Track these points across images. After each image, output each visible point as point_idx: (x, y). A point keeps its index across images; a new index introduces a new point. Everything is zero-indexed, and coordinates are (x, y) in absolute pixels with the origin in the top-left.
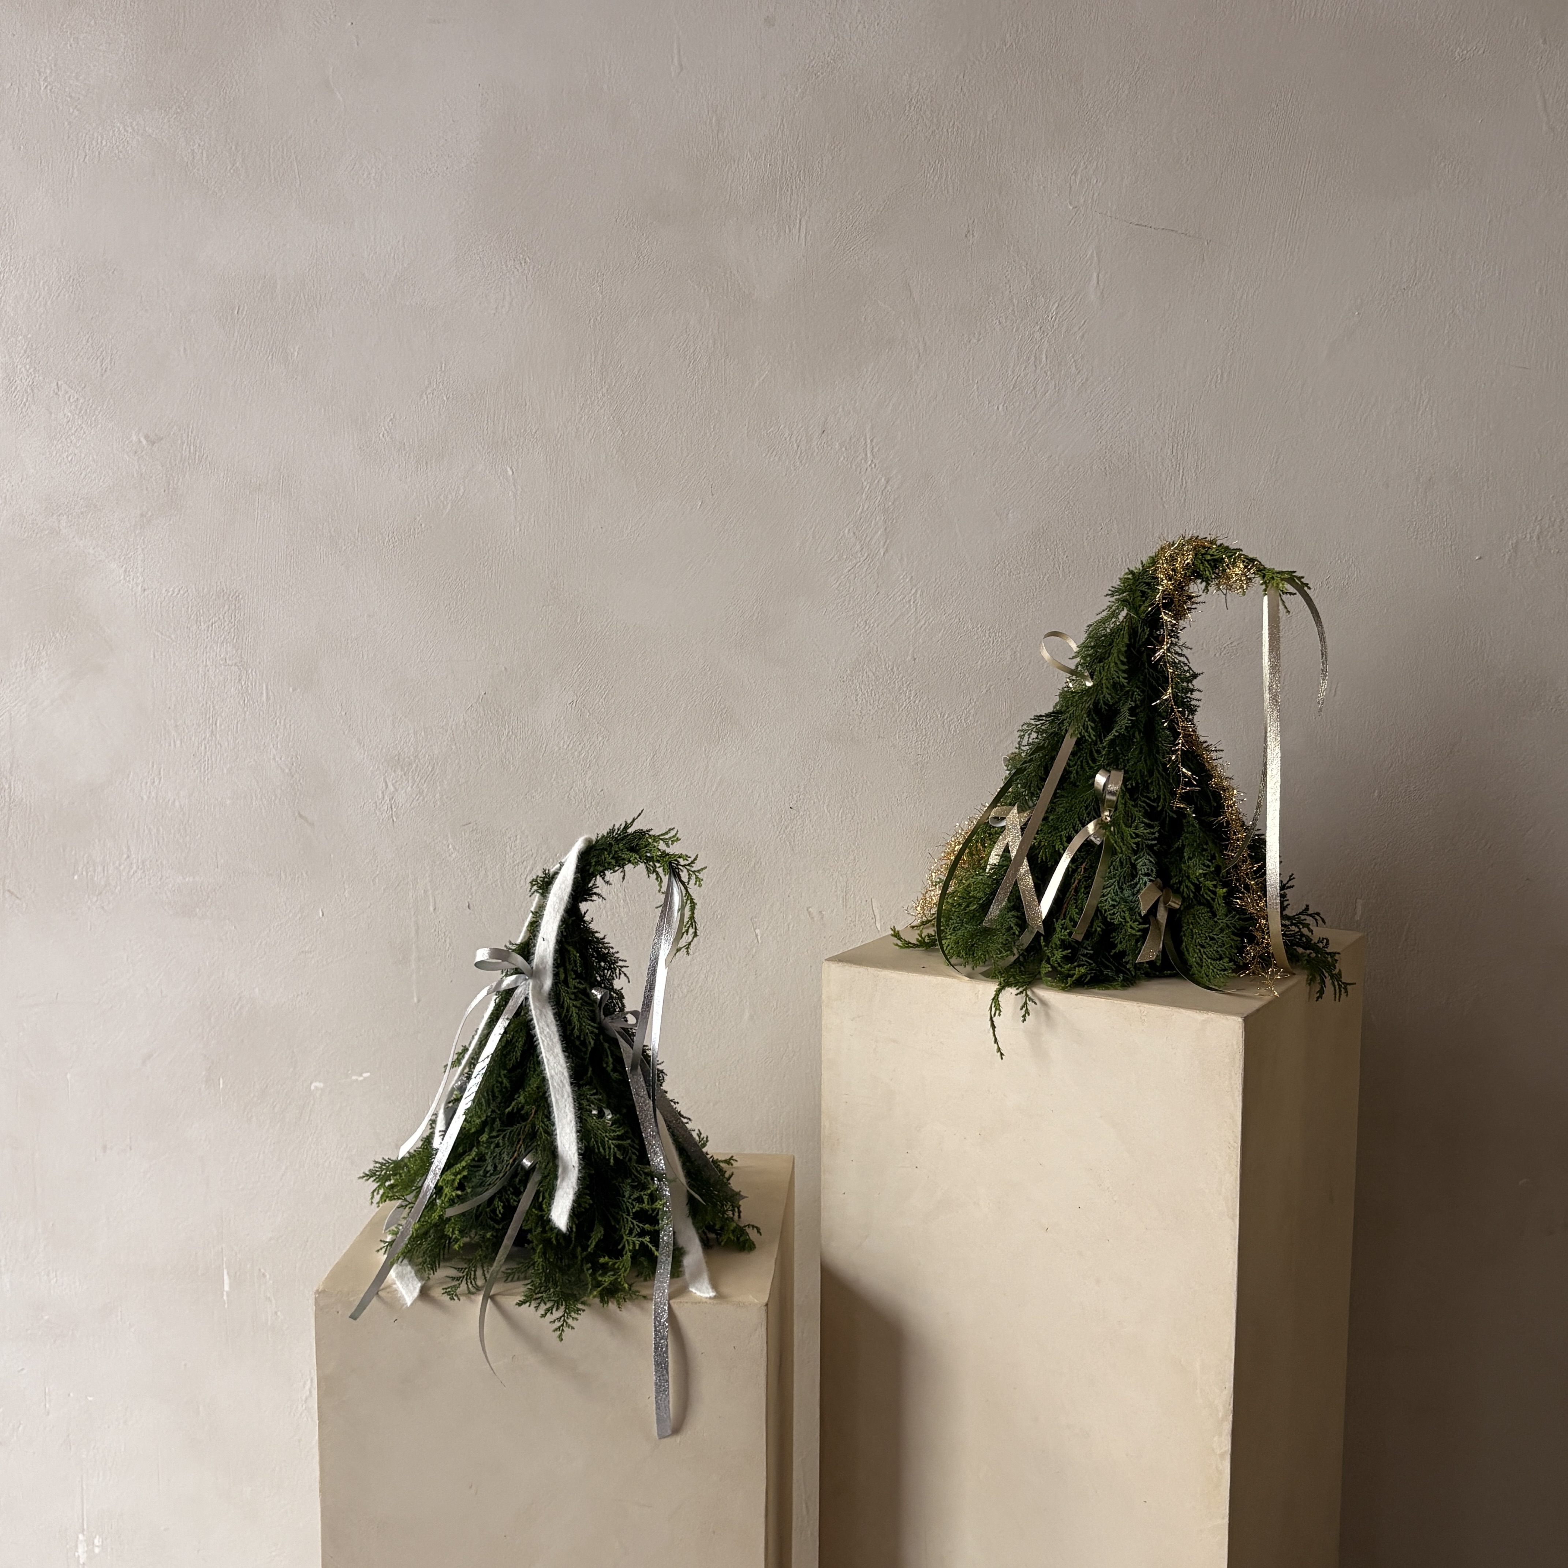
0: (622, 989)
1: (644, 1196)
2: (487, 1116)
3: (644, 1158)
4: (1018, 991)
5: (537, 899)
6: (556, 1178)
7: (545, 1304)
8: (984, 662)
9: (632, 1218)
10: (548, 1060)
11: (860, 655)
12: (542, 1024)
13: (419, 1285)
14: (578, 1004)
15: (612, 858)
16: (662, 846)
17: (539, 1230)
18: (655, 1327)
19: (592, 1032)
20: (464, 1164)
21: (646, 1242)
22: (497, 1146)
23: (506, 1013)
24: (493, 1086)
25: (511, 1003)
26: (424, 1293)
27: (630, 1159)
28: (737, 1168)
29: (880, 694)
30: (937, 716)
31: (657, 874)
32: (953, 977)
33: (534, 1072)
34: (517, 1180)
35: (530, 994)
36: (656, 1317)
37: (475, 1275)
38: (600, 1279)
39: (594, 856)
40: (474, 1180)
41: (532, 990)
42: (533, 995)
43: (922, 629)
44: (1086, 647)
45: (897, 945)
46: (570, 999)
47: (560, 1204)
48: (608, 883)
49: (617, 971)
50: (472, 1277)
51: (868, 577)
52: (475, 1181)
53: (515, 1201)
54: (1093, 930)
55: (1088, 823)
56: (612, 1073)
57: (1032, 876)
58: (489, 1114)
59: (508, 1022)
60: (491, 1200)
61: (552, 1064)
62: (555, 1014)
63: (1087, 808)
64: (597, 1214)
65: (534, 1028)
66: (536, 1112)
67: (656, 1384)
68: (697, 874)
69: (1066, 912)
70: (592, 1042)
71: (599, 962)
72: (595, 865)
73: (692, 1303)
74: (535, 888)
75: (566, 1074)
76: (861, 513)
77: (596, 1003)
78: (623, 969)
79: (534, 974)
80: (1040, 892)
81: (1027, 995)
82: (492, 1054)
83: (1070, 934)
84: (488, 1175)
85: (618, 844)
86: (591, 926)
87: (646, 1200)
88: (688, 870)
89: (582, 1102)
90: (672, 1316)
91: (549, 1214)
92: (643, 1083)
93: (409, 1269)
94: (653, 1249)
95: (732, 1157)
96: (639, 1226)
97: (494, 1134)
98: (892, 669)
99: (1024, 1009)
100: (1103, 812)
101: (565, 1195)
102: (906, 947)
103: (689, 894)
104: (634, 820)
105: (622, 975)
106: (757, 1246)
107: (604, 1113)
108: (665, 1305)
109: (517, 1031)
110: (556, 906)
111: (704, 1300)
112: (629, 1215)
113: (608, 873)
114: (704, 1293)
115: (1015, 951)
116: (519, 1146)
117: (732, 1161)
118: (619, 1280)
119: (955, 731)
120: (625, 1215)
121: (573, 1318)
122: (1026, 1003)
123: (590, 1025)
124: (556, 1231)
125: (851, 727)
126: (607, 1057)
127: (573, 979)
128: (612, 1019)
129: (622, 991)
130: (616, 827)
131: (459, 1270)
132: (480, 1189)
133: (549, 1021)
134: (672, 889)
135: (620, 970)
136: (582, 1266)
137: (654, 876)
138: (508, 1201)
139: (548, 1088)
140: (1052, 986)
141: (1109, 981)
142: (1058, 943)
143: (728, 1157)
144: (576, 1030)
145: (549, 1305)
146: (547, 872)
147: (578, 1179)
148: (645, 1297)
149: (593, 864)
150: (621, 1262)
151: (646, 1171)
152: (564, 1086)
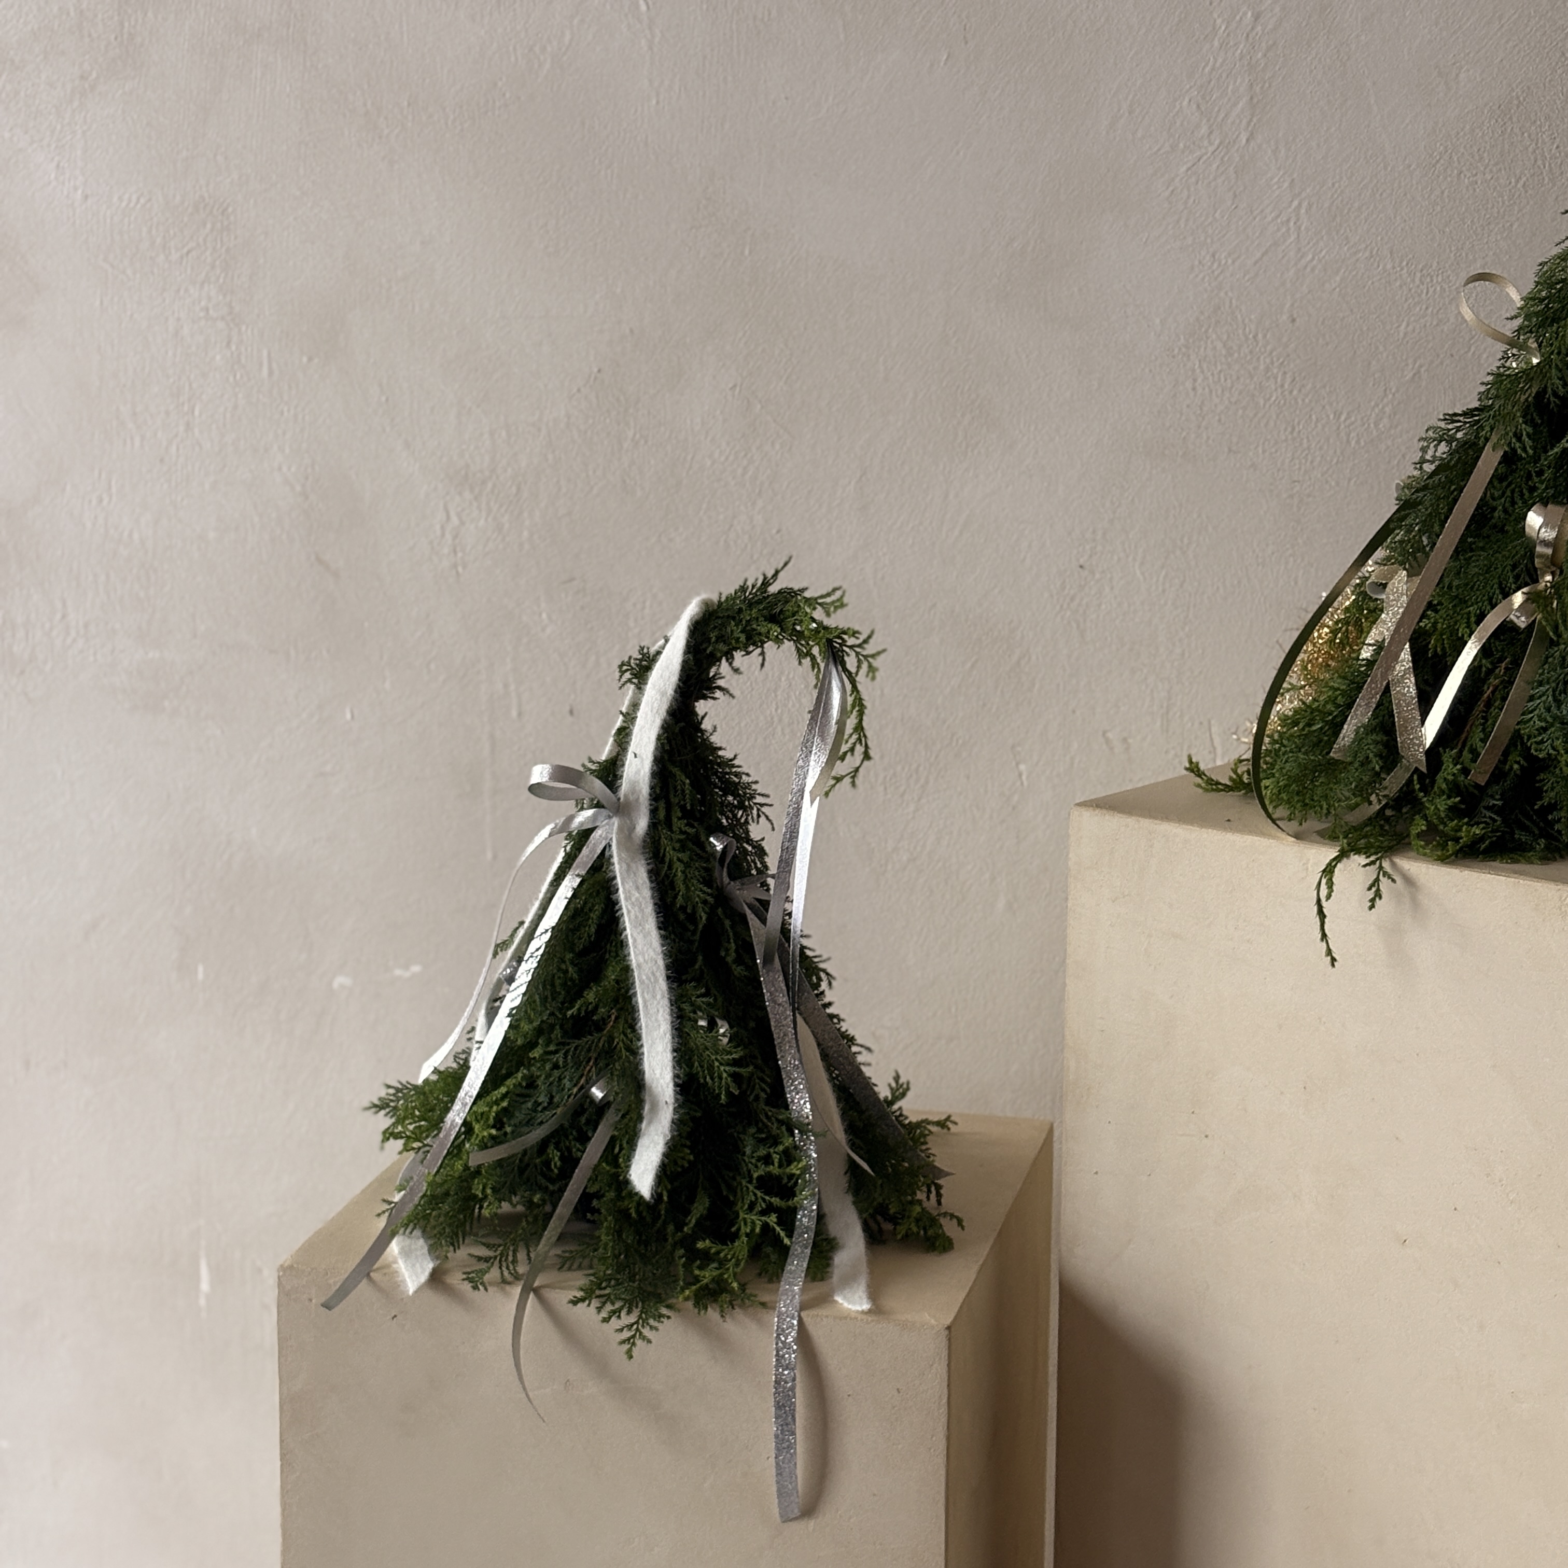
0: (763, 839)
1: (775, 1155)
2: (542, 1021)
3: (778, 1098)
4: (1368, 861)
5: (630, 693)
6: (640, 1118)
7: (613, 1304)
8: (1410, 328)
9: (756, 1188)
10: (635, 941)
11: (1202, 313)
12: (630, 885)
13: (430, 1266)
14: (684, 856)
15: (742, 632)
16: (818, 614)
17: (611, 1195)
18: (778, 1352)
19: (705, 902)
20: (503, 1090)
21: (771, 1224)
22: (556, 1066)
23: (578, 867)
24: (554, 976)
25: (585, 851)
26: (436, 1278)
27: (757, 1098)
28: (954, 1134)
29: (1234, 378)
30: (1328, 416)
31: (813, 658)
32: (1274, 837)
33: (615, 955)
34: (583, 1120)
35: (614, 841)
36: (778, 1335)
37: (514, 1255)
38: (697, 1272)
39: (715, 627)
40: (517, 1114)
41: (617, 833)
42: (618, 843)
43: (1308, 269)
44: (1531, 299)
45: (1199, 786)
46: (674, 849)
47: (644, 1158)
48: (736, 671)
49: (755, 812)
50: (510, 1258)
51: (1220, 181)
52: (519, 1116)
53: (578, 1150)
54: (1507, 767)
55: (1515, 591)
56: (734, 966)
57: (1416, 676)
58: (545, 1018)
59: (578, 880)
60: (543, 1145)
61: (640, 947)
62: (650, 872)
63: (1514, 567)
64: (701, 1177)
65: (617, 890)
66: (617, 1018)
67: (776, 1436)
68: (870, 659)
69: (1467, 738)
70: (704, 917)
71: (725, 795)
72: (717, 642)
73: (835, 1318)
74: (627, 675)
75: (661, 963)
76: (1210, 73)
77: (715, 858)
78: (764, 809)
79: (622, 809)
80: (1426, 701)
81: (1381, 867)
82: (553, 928)
83: (1465, 771)
84: (540, 1109)
85: (751, 610)
86: (713, 739)
87: (776, 1161)
88: (857, 654)
89: (684, 1006)
90: (803, 1336)
91: (628, 1171)
92: (783, 985)
93: (420, 1244)
94: (782, 1234)
95: (949, 1117)
96: (764, 1200)
98: (1255, 337)
99: (1374, 889)
100: (1543, 577)
101: (652, 1145)
102: (1213, 790)
103: (858, 692)
104: (777, 572)
105: (763, 819)
106: (955, 1246)
107: (716, 1024)
108: (793, 1318)
109: (591, 894)
110: (656, 705)
111: (853, 1315)
112: (750, 1182)
113: (738, 655)
114: (854, 1303)
115: (1373, 798)
116: (588, 1068)
117: (948, 1123)
118: (726, 1276)
119: (1358, 442)
120: (744, 1183)
121: (651, 1328)
122: (1377, 880)
123: (701, 890)
124: (636, 1198)
125: (1184, 434)
126: (729, 942)
127: (679, 819)
128: (743, 884)
129: (764, 844)
130: (749, 583)
131: (488, 1246)
132: (525, 1129)
133: (640, 881)
134: (830, 683)
135: (758, 810)
136: (672, 1253)
137: (807, 661)
138: (569, 1149)
139: (633, 983)
140: (1425, 855)
141: (1524, 850)
142: (1444, 786)
143: (943, 1117)
144: (680, 898)
145: (618, 1305)
146: (645, 651)
147: (673, 1122)
148: (763, 1305)
149: (713, 639)
150: (730, 1250)
151: (781, 1117)
152: (656, 981)
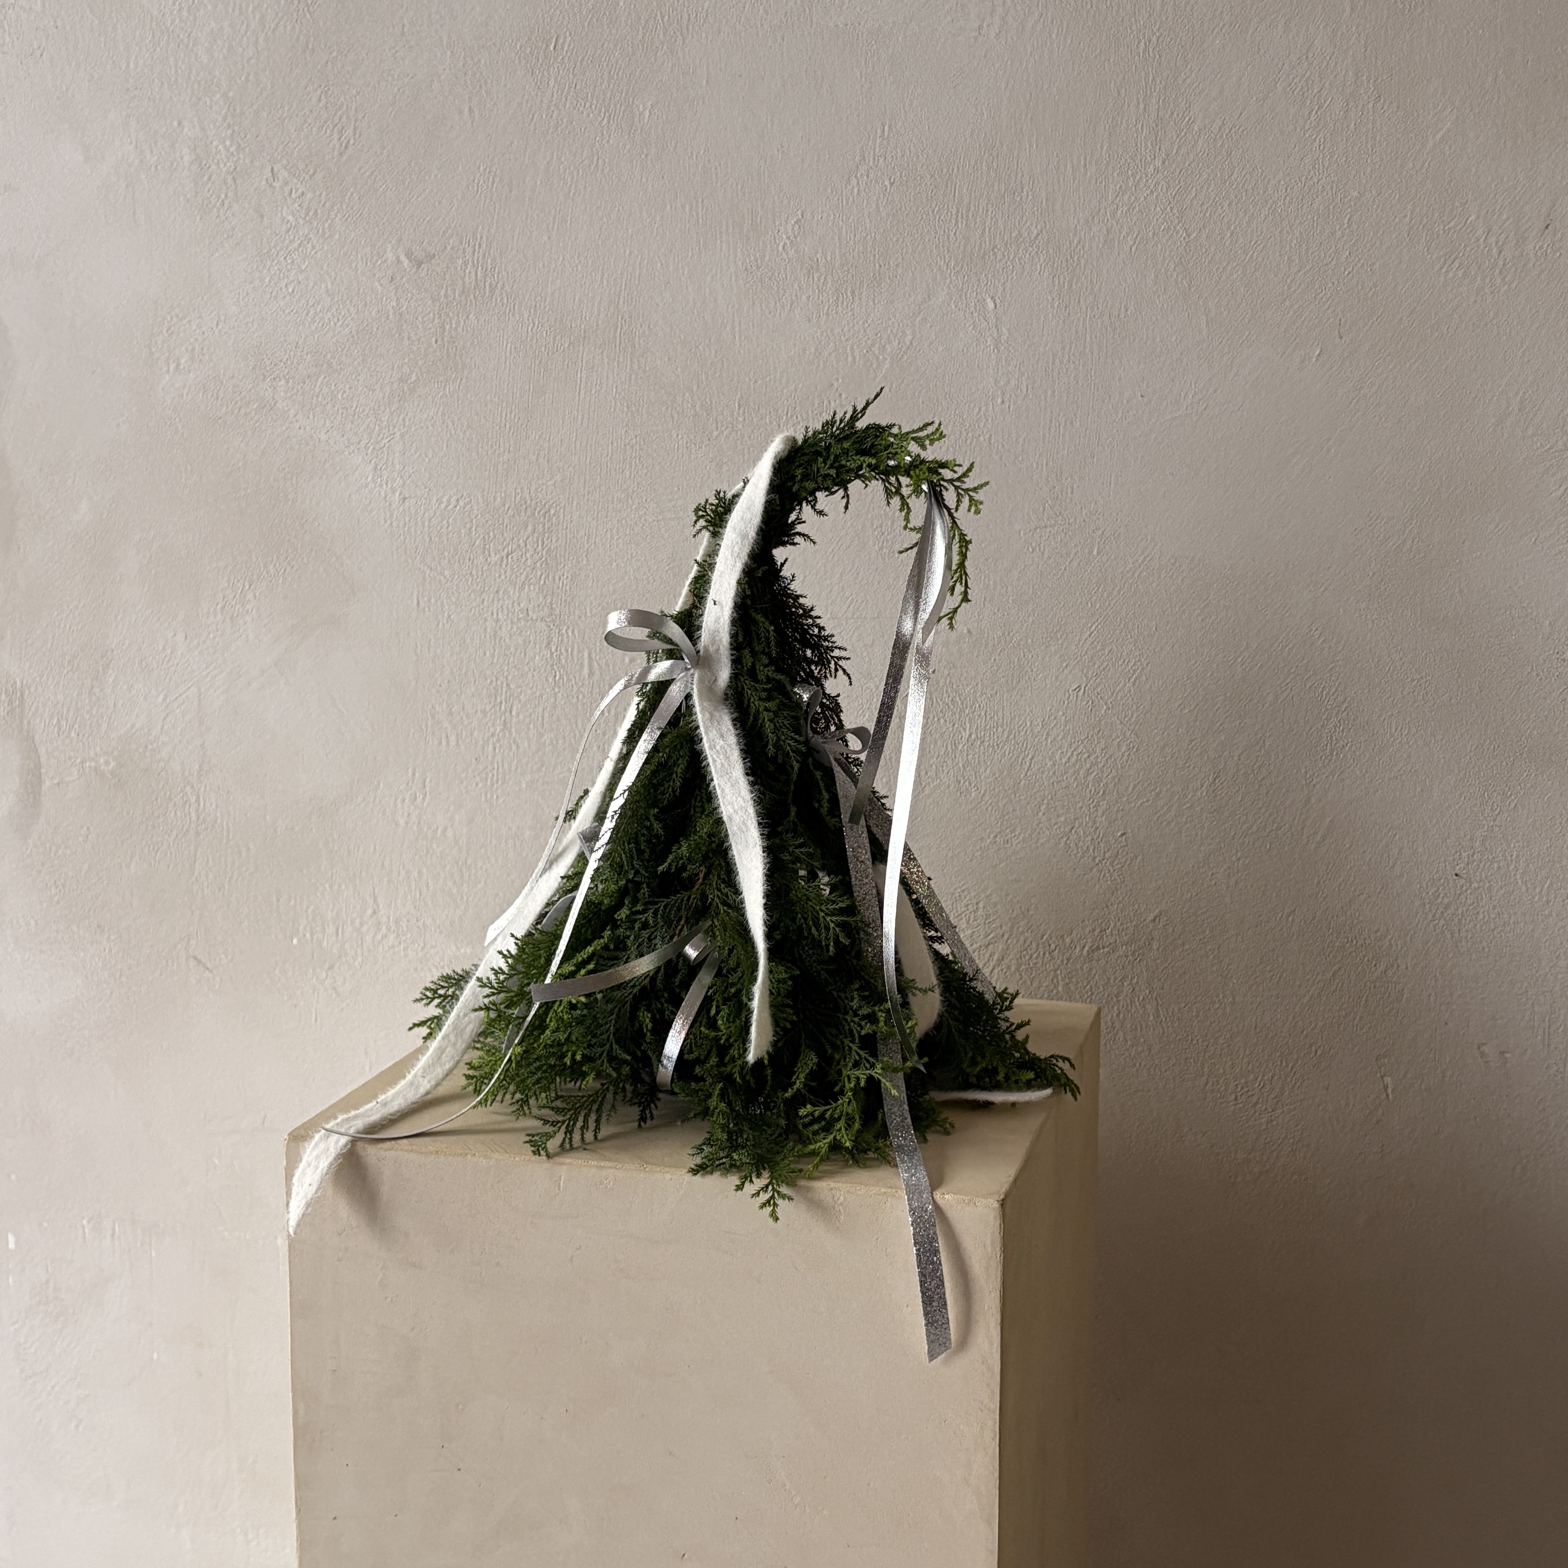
0: (840, 694)
2: (628, 881)
5: (704, 541)
12: (713, 734)
14: (772, 706)
16: (913, 448)
19: (795, 753)
20: (590, 949)
22: (645, 926)
23: (655, 722)
25: (661, 706)
31: (904, 498)
33: (703, 812)
34: (677, 979)
35: (695, 690)
39: (801, 465)
41: (698, 684)
42: (699, 691)
46: (760, 699)
48: (821, 513)
49: (833, 665)
58: (631, 877)
59: (657, 735)
61: (730, 798)
62: (734, 721)
64: (805, 1038)
65: (702, 742)
66: (706, 876)
68: (970, 493)
70: (796, 766)
71: (804, 649)
72: (801, 481)
74: (702, 522)
77: (802, 708)
78: (842, 663)
79: (702, 660)
85: (841, 444)
86: (792, 586)
88: (957, 488)
89: (782, 856)
92: (867, 842)
97: (639, 907)
103: (959, 528)
104: (868, 404)
105: (840, 674)
107: (817, 876)
109: (673, 749)
110: (736, 549)
113: (821, 496)
116: (680, 927)
123: (792, 738)
127: (766, 666)
128: (827, 734)
129: (840, 698)
130: (838, 418)
133: (726, 733)
134: (931, 524)
135: (837, 664)
137: (896, 501)
139: (728, 834)
144: (770, 746)
146: (722, 495)
149: (800, 477)
152: (749, 830)
